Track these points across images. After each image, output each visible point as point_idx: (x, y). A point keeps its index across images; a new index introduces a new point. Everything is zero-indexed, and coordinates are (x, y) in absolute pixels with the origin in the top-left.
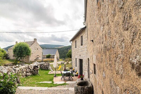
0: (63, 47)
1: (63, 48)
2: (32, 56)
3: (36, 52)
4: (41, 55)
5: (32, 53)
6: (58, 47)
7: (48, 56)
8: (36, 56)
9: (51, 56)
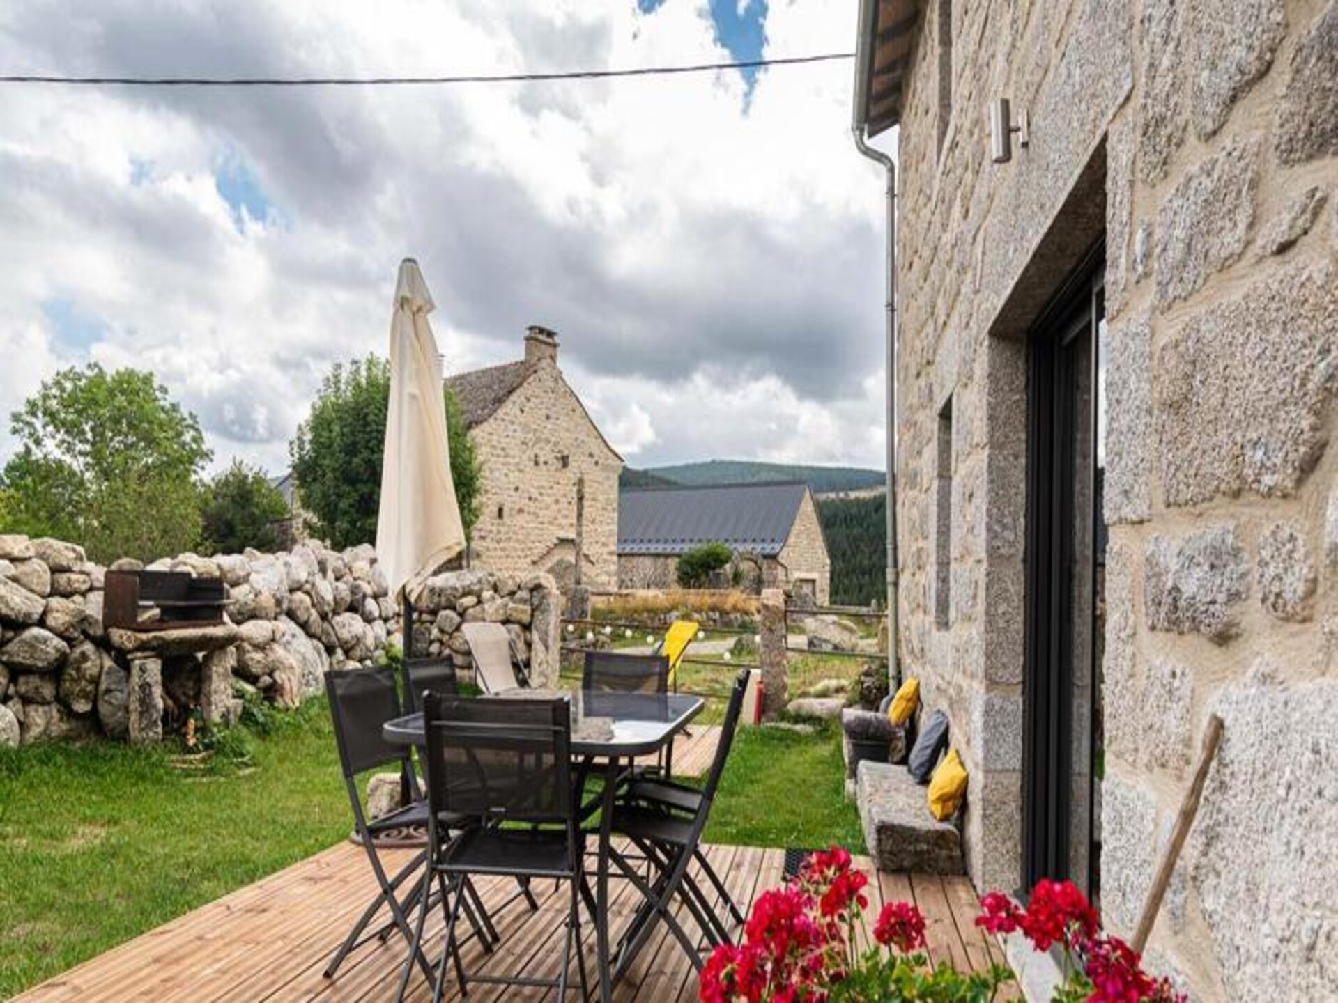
2: (502, 545)
3: (549, 495)
4: (603, 539)
5: (500, 510)
6: (842, 495)
7: (702, 566)
8: (548, 552)
9: (728, 566)
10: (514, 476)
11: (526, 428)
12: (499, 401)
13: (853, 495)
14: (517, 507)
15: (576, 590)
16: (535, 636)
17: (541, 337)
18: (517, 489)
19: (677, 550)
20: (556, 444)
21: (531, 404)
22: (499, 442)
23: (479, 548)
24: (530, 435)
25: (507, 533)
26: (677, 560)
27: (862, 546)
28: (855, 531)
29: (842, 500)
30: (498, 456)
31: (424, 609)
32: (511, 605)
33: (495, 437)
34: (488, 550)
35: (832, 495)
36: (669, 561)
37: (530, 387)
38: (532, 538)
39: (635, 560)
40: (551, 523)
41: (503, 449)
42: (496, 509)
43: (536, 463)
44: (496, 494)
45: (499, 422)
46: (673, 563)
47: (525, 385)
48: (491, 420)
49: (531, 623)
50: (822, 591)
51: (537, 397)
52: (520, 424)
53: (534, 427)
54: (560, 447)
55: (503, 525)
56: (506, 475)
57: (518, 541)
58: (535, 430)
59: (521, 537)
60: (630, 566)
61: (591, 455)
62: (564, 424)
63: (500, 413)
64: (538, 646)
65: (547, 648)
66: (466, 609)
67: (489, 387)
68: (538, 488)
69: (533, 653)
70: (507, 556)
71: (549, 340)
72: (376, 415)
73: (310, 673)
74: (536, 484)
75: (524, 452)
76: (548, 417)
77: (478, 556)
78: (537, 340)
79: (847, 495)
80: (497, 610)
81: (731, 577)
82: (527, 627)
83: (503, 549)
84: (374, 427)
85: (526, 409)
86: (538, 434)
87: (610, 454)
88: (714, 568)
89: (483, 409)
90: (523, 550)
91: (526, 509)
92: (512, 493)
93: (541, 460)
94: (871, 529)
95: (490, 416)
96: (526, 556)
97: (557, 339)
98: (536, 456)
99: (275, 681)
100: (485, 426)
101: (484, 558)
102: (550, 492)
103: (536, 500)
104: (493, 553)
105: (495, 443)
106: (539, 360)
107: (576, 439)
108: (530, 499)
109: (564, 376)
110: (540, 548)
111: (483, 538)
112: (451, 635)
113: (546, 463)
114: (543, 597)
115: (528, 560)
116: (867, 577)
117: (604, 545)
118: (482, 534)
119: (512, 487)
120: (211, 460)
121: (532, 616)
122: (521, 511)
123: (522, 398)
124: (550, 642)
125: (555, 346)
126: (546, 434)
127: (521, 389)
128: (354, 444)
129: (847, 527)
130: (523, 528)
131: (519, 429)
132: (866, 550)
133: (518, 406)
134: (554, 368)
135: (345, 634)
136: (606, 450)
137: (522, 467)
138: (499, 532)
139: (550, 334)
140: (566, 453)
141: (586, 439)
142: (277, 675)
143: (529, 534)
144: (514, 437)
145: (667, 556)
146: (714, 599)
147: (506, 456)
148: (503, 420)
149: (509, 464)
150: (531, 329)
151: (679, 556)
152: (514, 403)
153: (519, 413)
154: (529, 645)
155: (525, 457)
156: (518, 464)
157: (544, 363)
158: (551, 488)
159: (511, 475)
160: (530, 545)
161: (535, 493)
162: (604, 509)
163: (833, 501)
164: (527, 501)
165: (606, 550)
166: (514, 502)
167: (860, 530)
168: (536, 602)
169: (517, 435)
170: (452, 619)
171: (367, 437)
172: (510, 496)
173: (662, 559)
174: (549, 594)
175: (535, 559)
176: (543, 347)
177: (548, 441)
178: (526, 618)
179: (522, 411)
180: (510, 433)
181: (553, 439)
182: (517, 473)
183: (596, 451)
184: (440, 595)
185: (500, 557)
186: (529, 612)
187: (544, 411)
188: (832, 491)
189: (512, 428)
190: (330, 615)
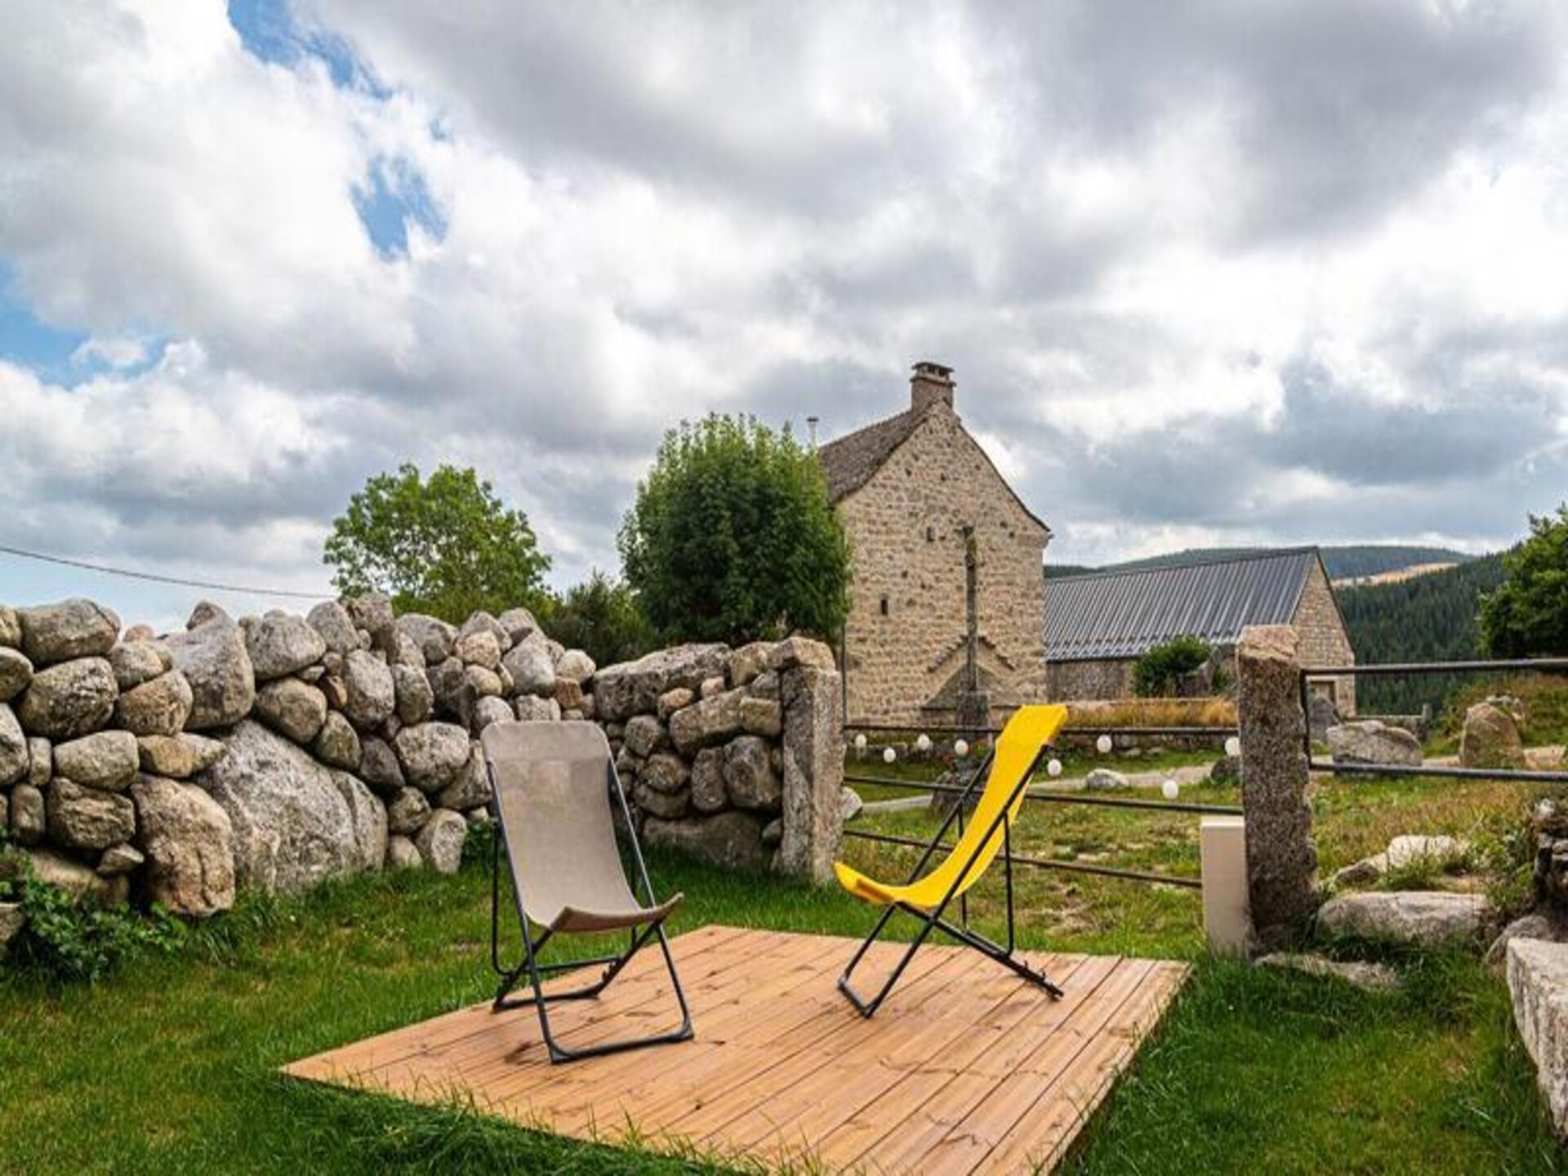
0: (1444, 566)
1: (1431, 580)
2: (888, 648)
3: (949, 580)
4: (1024, 635)
5: (884, 604)
6: (1361, 580)
7: (1168, 667)
8: (950, 656)
9: (1204, 666)
10: (901, 558)
11: (914, 495)
12: (879, 463)
13: (1376, 580)
14: (905, 599)
15: (969, 699)
16: (790, 758)
17: (930, 376)
18: (905, 575)
19: (1135, 652)
20: (955, 513)
21: (920, 463)
22: (879, 514)
23: (857, 654)
24: (921, 504)
25: (893, 633)
26: (1134, 663)
27: (1393, 642)
28: (1382, 624)
29: (1361, 587)
30: (878, 532)
31: (609, 716)
32: (746, 700)
33: (873, 509)
34: (869, 655)
35: (1348, 582)
36: (1125, 666)
37: (919, 441)
38: (928, 638)
39: (1080, 668)
40: (952, 617)
41: (885, 524)
42: (878, 602)
43: (930, 540)
44: (878, 581)
45: (879, 490)
46: (1129, 668)
47: (912, 438)
48: (868, 487)
49: (782, 732)
50: (1345, 697)
51: (927, 454)
52: (907, 489)
53: (924, 492)
54: (961, 517)
55: (890, 621)
56: (890, 558)
57: (909, 642)
58: (927, 497)
59: (913, 638)
60: (1073, 675)
61: (1004, 525)
62: (967, 487)
63: (879, 477)
64: (795, 776)
65: (810, 778)
66: (671, 711)
67: (868, 449)
68: (933, 572)
69: (786, 791)
70: (895, 663)
71: (942, 379)
72: (711, 486)
73: (312, 837)
74: (931, 567)
75: (912, 526)
76: (943, 478)
77: (857, 664)
78: (925, 379)
79: (1369, 580)
80: (723, 712)
81: (1209, 681)
82: (774, 741)
83: (889, 654)
84: (709, 500)
85: (914, 471)
86: (931, 502)
87: (1029, 522)
88: (1186, 670)
89: (857, 475)
90: (916, 654)
91: (919, 600)
92: (898, 580)
93: (937, 534)
94: (1405, 621)
95: (866, 482)
96: (920, 662)
97: (952, 377)
98: (929, 530)
99: (150, 859)
100: (860, 495)
101: (864, 666)
102: (950, 576)
103: (931, 587)
104: (876, 660)
105: (874, 516)
106: (930, 405)
107: (983, 505)
108: (923, 587)
109: (963, 424)
110: (939, 650)
111: (862, 641)
112: (646, 759)
113: (943, 538)
114: (802, 683)
115: (924, 667)
116: (1402, 682)
117: (1026, 642)
118: (861, 635)
119: (899, 572)
120: (549, 569)
121: (783, 719)
122: (911, 603)
123: (909, 457)
124: (817, 766)
125: (951, 385)
126: (942, 500)
127: (906, 444)
128: (685, 526)
129: (1371, 620)
130: (914, 625)
131: (903, 494)
132: (1399, 648)
133: (903, 467)
134: (950, 414)
135: (420, 761)
136: (1024, 517)
137: (910, 546)
138: (883, 632)
139: (944, 371)
140: (970, 523)
141: (997, 504)
142: (156, 845)
143: (922, 632)
144: (898, 508)
145: (1121, 660)
146: (1184, 710)
147: (889, 532)
148: (884, 486)
149: (894, 542)
150: (919, 366)
151: (1136, 658)
152: (897, 463)
153: (905, 476)
154: (778, 774)
155: (914, 532)
156: (904, 542)
157: (935, 409)
158: (951, 570)
159: (897, 556)
160: (925, 647)
161: (929, 578)
162: (1024, 595)
163: (1348, 589)
164: (919, 590)
165: (1028, 649)
166: (901, 592)
167: (1390, 623)
168: (789, 693)
169: (904, 504)
170: (647, 730)
171: (702, 515)
172: (895, 584)
173: (1115, 664)
174: (813, 675)
175: (932, 664)
176: (934, 388)
177: (944, 510)
178: (771, 724)
179: (909, 473)
180: (894, 504)
181: (952, 507)
182: (904, 554)
183: (1011, 520)
184: (631, 689)
185: (886, 665)
186: (777, 711)
187: (939, 472)
188: (1348, 575)
189: (895, 495)
190: (393, 725)
